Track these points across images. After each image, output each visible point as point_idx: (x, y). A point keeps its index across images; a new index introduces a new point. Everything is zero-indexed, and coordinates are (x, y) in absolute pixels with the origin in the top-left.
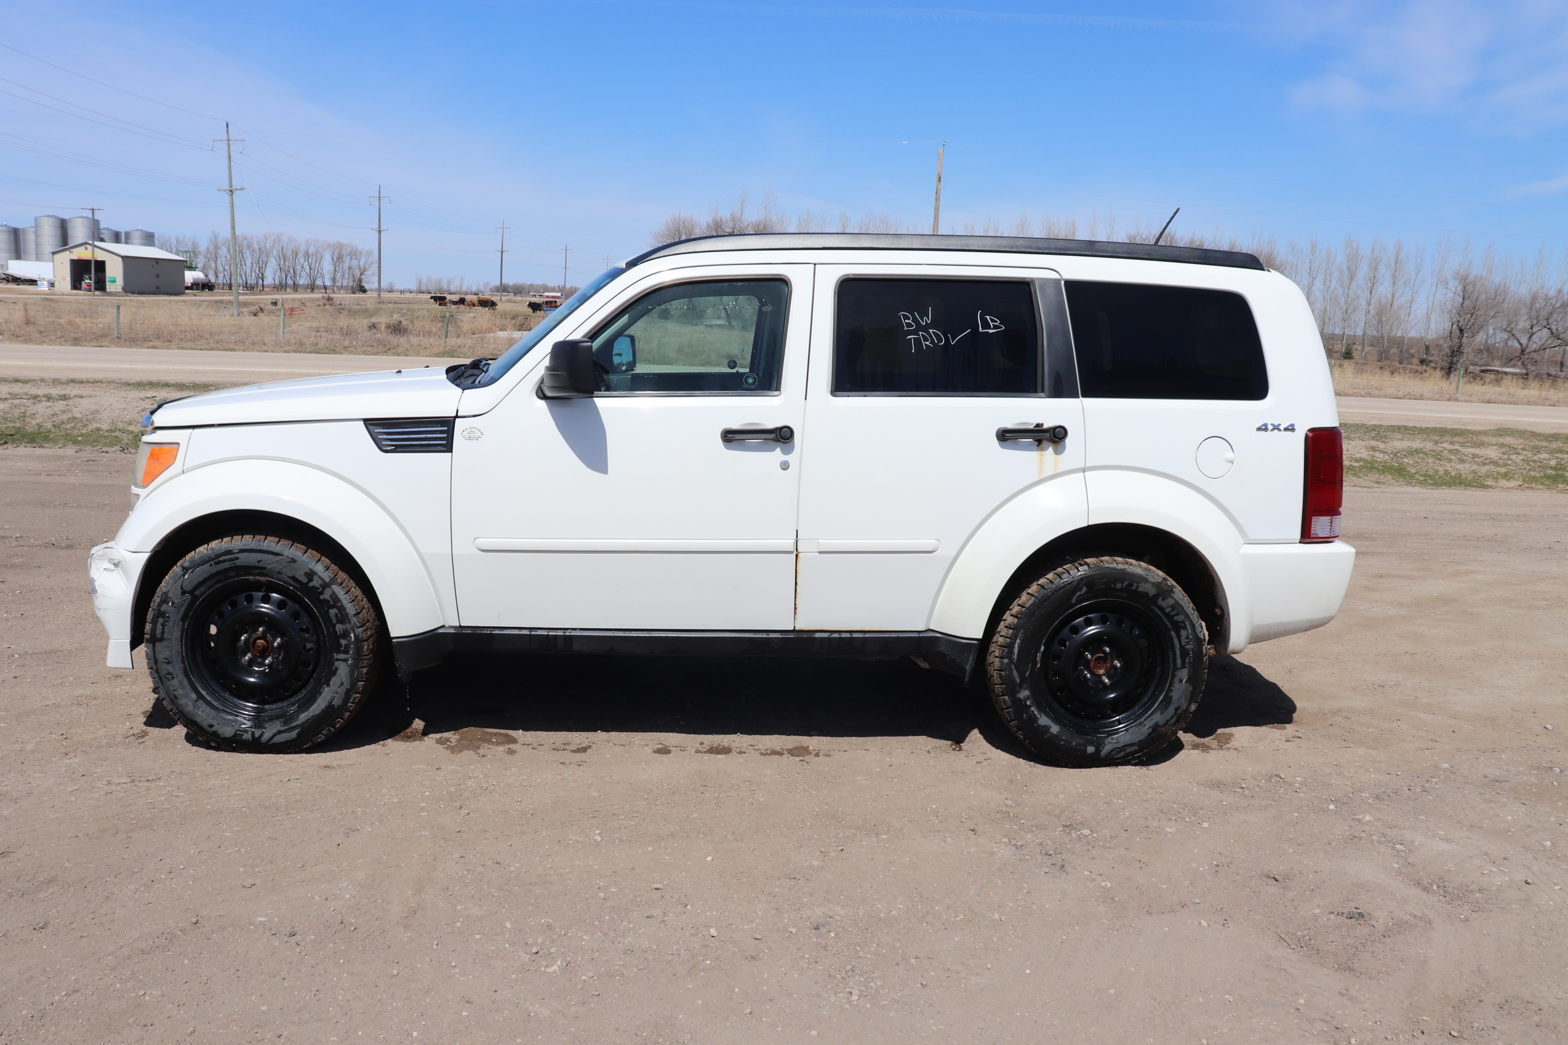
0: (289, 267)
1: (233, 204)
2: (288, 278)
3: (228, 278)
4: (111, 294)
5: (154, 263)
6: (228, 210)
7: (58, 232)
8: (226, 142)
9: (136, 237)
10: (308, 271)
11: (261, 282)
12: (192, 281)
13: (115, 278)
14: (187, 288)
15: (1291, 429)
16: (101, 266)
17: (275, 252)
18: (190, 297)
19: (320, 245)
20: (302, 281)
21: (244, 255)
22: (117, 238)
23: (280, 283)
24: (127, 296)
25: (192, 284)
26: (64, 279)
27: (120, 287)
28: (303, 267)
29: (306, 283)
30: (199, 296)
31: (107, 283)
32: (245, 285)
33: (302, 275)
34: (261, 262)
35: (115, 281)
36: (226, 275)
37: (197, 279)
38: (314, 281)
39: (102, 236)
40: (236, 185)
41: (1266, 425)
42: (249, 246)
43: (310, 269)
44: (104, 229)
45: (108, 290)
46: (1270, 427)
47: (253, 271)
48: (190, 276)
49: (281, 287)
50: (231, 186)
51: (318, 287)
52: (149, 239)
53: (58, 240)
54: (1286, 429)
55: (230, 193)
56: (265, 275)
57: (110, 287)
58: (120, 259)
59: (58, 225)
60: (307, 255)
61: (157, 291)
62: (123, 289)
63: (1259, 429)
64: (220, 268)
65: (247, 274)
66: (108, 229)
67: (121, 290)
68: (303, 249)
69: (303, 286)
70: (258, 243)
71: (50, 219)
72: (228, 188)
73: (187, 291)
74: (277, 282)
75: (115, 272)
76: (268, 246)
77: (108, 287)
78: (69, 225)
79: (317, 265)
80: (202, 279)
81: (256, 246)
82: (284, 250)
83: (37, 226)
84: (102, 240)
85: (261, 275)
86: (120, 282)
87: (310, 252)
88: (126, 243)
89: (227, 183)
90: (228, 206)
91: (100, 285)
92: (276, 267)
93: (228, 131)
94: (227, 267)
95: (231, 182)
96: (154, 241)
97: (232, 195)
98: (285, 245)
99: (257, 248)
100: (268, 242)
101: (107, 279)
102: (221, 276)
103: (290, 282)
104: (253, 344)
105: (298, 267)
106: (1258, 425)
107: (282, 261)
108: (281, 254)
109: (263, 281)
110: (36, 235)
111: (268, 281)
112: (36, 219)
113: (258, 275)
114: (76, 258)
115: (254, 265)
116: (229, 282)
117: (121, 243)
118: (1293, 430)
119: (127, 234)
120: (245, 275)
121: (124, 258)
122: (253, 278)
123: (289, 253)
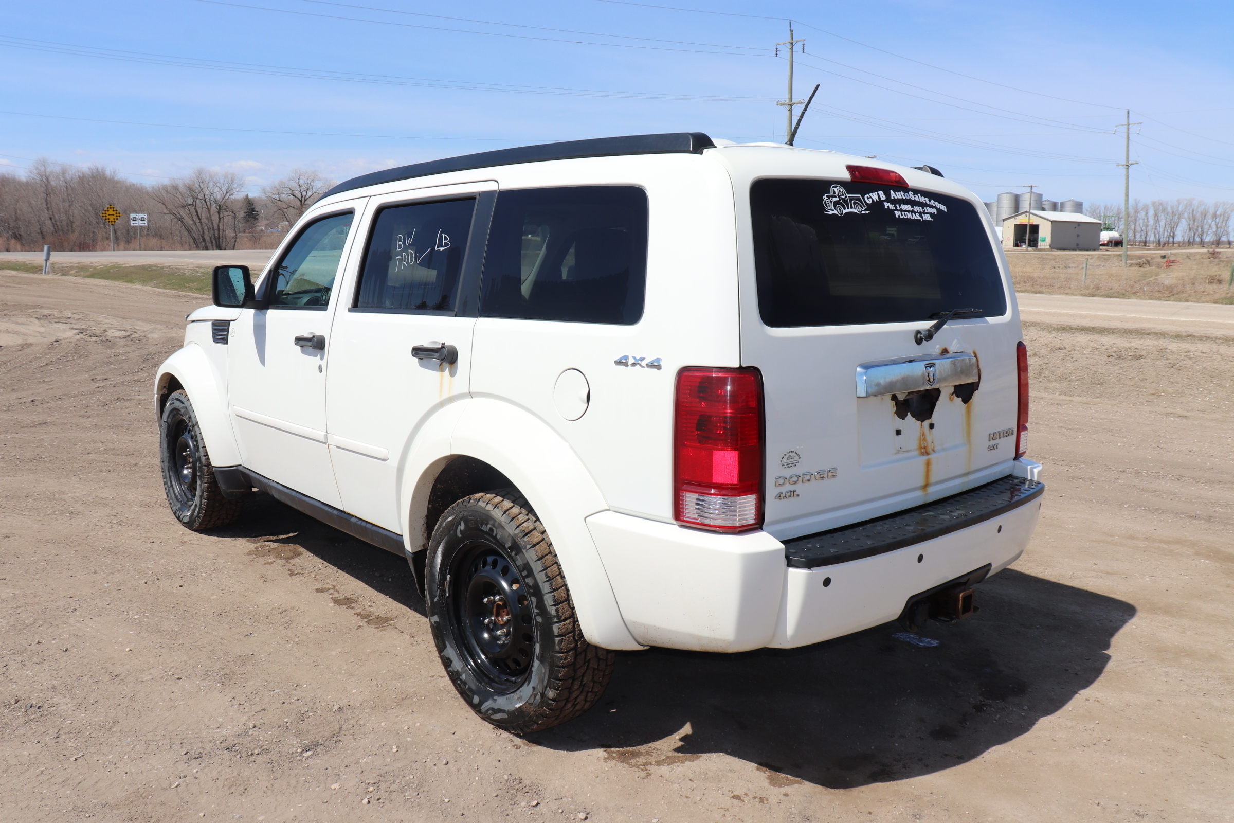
0: (1198, 227)
1: (1128, 176)
2: (1196, 235)
3: (1143, 237)
4: (1041, 250)
5: (1076, 225)
6: (1124, 181)
7: (1013, 205)
8: (1126, 126)
9: (1069, 206)
10: (1214, 230)
11: (1172, 240)
12: (1108, 239)
13: (1045, 238)
14: (1103, 245)
15: (655, 365)
16: (1035, 229)
17: (1186, 215)
18: (1103, 252)
19: (1228, 206)
20: (1207, 239)
21: (1159, 218)
22: (1055, 207)
23: (1189, 241)
24: (1052, 251)
25: (1108, 242)
26: (1009, 239)
27: (1048, 245)
28: (1210, 226)
29: (1212, 240)
30: (1111, 251)
31: (1039, 241)
32: (1158, 242)
33: (1209, 233)
34: (1173, 223)
35: (1045, 240)
36: (1143, 234)
37: (1113, 238)
38: (1220, 238)
39: (1044, 206)
40: (1131, 160)
41: (626, 357)
42: (1164, 210)
43: (1217, 227)
44: (1045, 201)
45: (1039, 247)
46: (631, 361)
47: (1166, 230)
48: (1105, 236)
49: (1190, 243)
50: (1128, 162)
51: (1223, 243)
52: (1078, 207)
53: (1013, 210)
54: (651, 365)
55: (1127, 167)
56: (1176, 233)
57: (1041, 245)
58: (1050, 223)
59: (1013, 199)
60: (1215, 216)
61: (1077, 247)
62: (1050, 246)
63: (618, 362)
64: (1138, 229)
65: (1161, 233)
66: (1048, 201)
67: (1048, 247)
68: (1211, 211)
69: (1209, 242)
70: (1172, 208)
71: (1008, 195)
72: (1125, 163)
73: (1101, 247)
74: (1186, 239)
75: (1045, 233)
76: (1180, 209)
77: (1039, 244)
78: (1021, 199)
79: (1224, 224)
80: (1117, 238)
81: (1169, 209)
82: (1195, 212)
83: (999, 201)
84: (1043, 209)
85: (1172, 234)
86: (1048, 240)
87: (1218, 213)
88: (1061, 211)
89: (1125, 159)
90: (1124, 177)
91: (1033, 243)
92: (1186, 227)
93: (1128, 116)
94: (1144, 228)
95: (1128, 158)
96: (1082, 209)
97: (1128, 169)
98: (1195, 208)
99: (1171, 211)
100: (1181, 206)
101: (1039, 239)
102: (1138, 235)
103: (1198, 240)
104: (1061, 287)
105: (1206, 227)
106: (617, 358)
107: (1192, 222)
108: (1191, 215)
109: (1173, 238)
110: (998, 208)
111: (1179, 238)
112: (999, 195)
113: (1170, 234)
114: (1019, 223)
115: (1167, 226)
116: (1144, 240)
117: (1058, 211)
118: (659, 367)
119: (1062, 204)
120: (1159, 233)
121: (1053, 222)
122: (1165, 236)
123: (1198, 215)
